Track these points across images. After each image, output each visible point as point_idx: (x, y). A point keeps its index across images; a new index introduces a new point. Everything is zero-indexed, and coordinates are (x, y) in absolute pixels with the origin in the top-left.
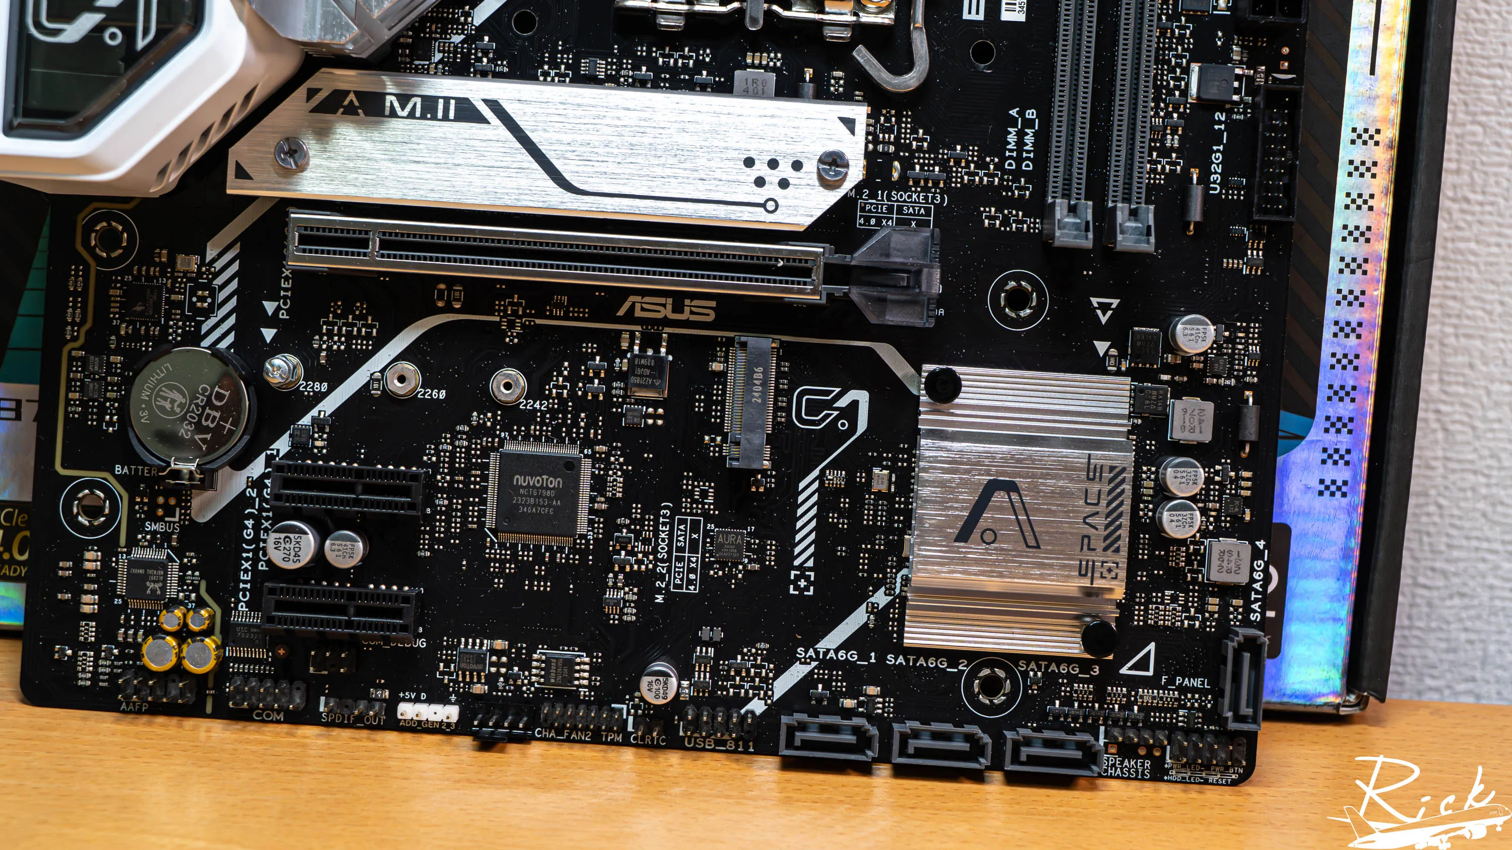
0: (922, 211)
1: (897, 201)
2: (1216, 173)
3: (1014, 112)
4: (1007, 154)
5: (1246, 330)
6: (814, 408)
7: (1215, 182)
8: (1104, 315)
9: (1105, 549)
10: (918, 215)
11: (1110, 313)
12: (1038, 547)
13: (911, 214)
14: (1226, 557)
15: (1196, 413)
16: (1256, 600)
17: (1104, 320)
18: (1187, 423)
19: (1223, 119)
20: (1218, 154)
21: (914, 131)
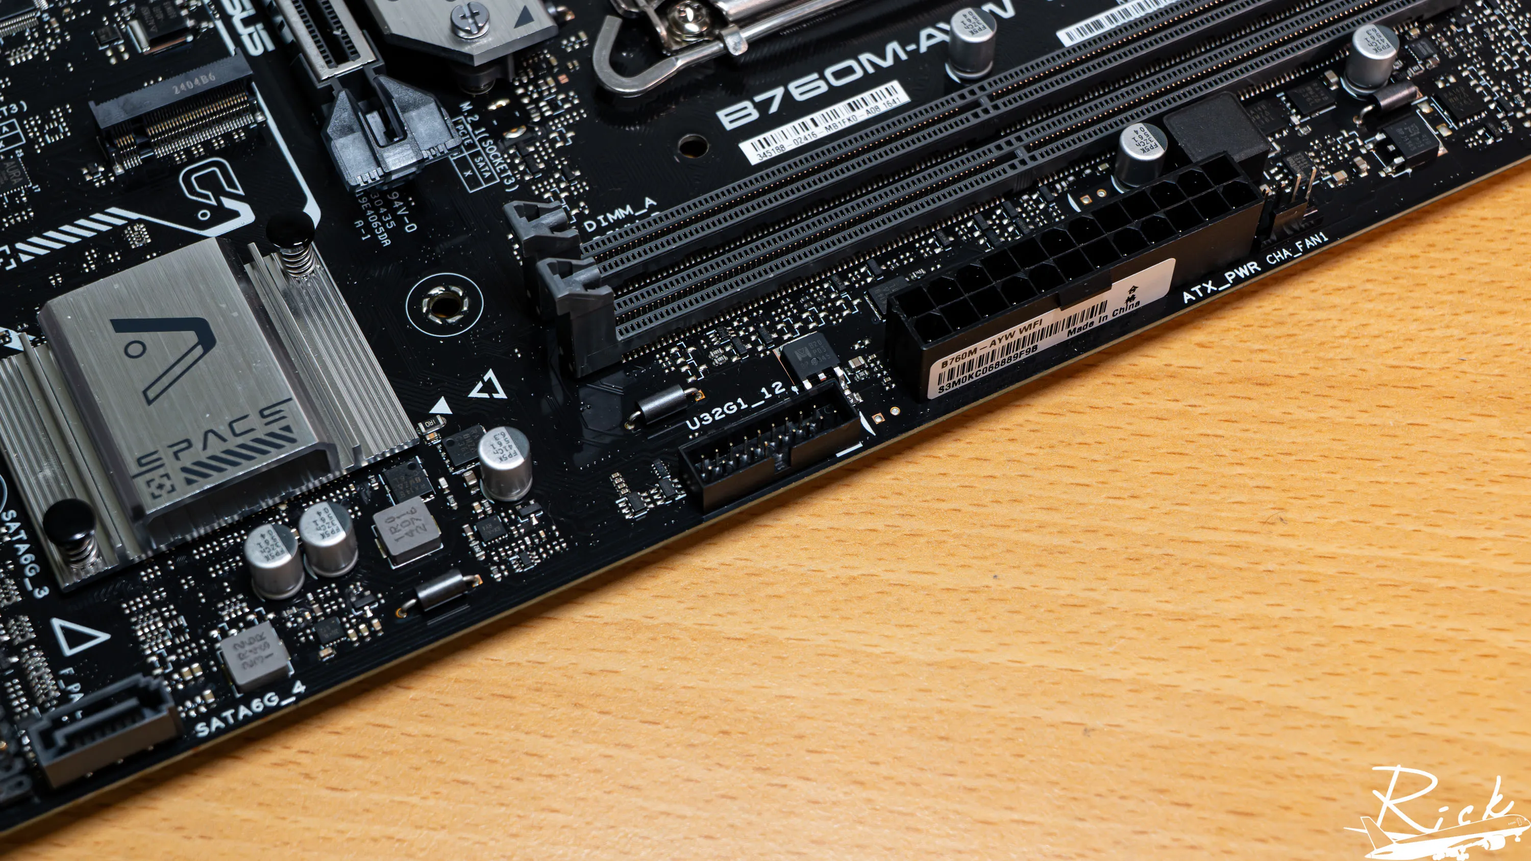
0: (487, 175)
1: (484, 149)
2: (713, 416)
3: (649, 201)
4: (601, 218)
5: (551, 538)
6: (209, 182)
7: (701, 420)
8: (480, 391)
9: (184, 470)
10: (481, 173)
11: (486, 396)
12: (149, 402)
13: (477, 166)
14: (257, 644)
15: (418, 523)
16: (224, 720)
17: (474, 394)
18: (398, 521)
19: (777, 392)
20: (735, 408)
21: (569, 128)
